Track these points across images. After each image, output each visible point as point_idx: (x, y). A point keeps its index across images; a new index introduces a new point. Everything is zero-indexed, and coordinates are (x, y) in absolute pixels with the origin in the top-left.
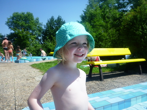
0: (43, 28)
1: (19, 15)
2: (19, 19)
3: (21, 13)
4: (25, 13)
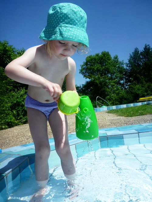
0: (124, 68)
1: (93, 59)
2: (94, 63)
3: (95, 55)
4: (99, 54)
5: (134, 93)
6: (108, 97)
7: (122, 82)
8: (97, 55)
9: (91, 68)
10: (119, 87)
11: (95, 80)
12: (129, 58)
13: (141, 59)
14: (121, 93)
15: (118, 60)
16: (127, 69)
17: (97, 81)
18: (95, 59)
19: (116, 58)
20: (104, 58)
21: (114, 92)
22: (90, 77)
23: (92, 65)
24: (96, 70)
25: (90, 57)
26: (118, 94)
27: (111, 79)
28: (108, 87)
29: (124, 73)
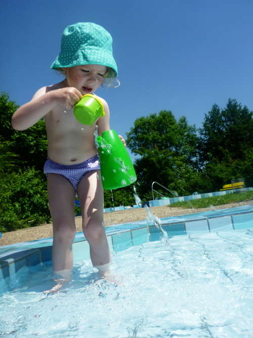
0: (197, 136)
1: (147, 123)
2: (148, 130)
3: (149, 116)
4: (156, 114)
5: (214, 177)
6: (173, 184)
7: (194, 159)
8: (153, 117)
9: (143, 138)
10: (190, 167)
11: (150, 157)
12: (204, 121)
13: (224, 122)
14: (193, 178)
15: (186, 124)
16: (201, 138)
17: (154, 159)
18: (149, 123)
19: (183, 120)
20: (163, 121)
21: (181, 177)
22: (141, 152)
23: (145, 133)
24: (151, 141)
25: (141, 120)
26: (188, 179)
27: (176, 154)
28: (171, 168)
29: (197, 145)
